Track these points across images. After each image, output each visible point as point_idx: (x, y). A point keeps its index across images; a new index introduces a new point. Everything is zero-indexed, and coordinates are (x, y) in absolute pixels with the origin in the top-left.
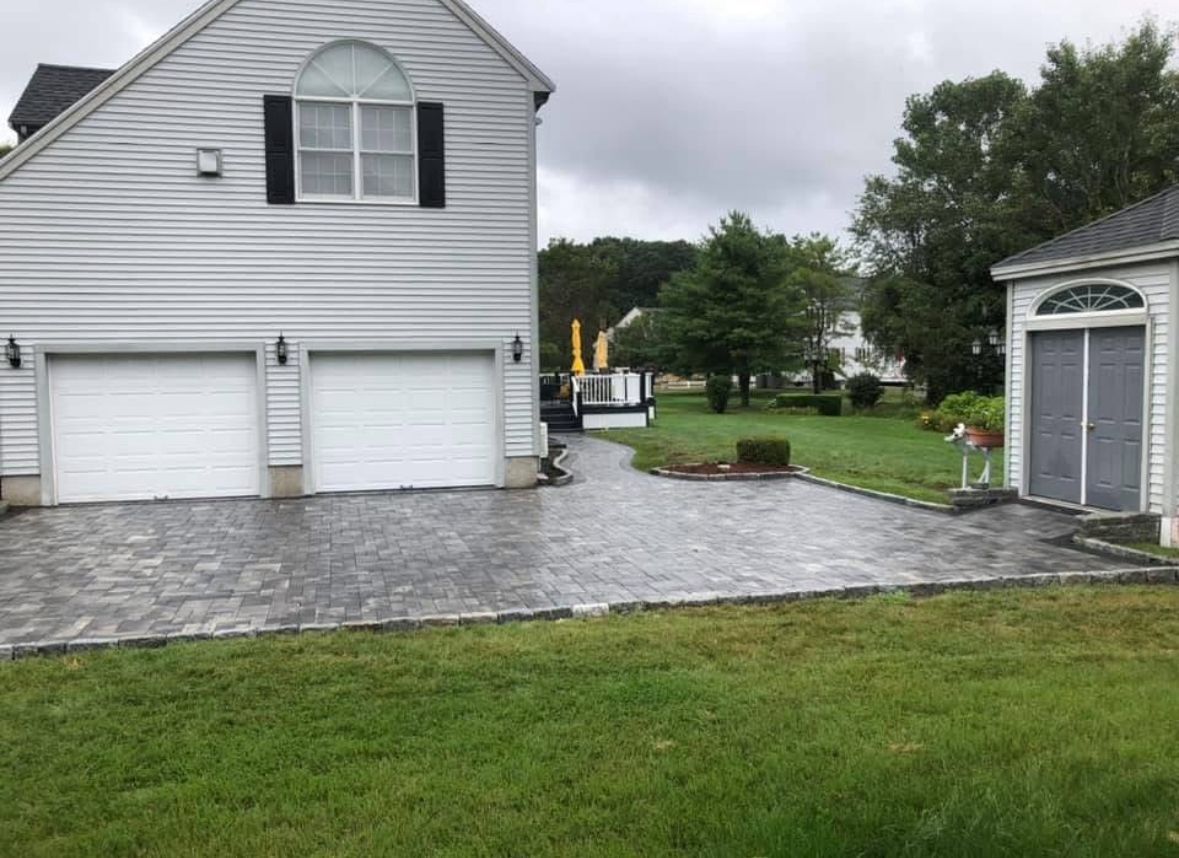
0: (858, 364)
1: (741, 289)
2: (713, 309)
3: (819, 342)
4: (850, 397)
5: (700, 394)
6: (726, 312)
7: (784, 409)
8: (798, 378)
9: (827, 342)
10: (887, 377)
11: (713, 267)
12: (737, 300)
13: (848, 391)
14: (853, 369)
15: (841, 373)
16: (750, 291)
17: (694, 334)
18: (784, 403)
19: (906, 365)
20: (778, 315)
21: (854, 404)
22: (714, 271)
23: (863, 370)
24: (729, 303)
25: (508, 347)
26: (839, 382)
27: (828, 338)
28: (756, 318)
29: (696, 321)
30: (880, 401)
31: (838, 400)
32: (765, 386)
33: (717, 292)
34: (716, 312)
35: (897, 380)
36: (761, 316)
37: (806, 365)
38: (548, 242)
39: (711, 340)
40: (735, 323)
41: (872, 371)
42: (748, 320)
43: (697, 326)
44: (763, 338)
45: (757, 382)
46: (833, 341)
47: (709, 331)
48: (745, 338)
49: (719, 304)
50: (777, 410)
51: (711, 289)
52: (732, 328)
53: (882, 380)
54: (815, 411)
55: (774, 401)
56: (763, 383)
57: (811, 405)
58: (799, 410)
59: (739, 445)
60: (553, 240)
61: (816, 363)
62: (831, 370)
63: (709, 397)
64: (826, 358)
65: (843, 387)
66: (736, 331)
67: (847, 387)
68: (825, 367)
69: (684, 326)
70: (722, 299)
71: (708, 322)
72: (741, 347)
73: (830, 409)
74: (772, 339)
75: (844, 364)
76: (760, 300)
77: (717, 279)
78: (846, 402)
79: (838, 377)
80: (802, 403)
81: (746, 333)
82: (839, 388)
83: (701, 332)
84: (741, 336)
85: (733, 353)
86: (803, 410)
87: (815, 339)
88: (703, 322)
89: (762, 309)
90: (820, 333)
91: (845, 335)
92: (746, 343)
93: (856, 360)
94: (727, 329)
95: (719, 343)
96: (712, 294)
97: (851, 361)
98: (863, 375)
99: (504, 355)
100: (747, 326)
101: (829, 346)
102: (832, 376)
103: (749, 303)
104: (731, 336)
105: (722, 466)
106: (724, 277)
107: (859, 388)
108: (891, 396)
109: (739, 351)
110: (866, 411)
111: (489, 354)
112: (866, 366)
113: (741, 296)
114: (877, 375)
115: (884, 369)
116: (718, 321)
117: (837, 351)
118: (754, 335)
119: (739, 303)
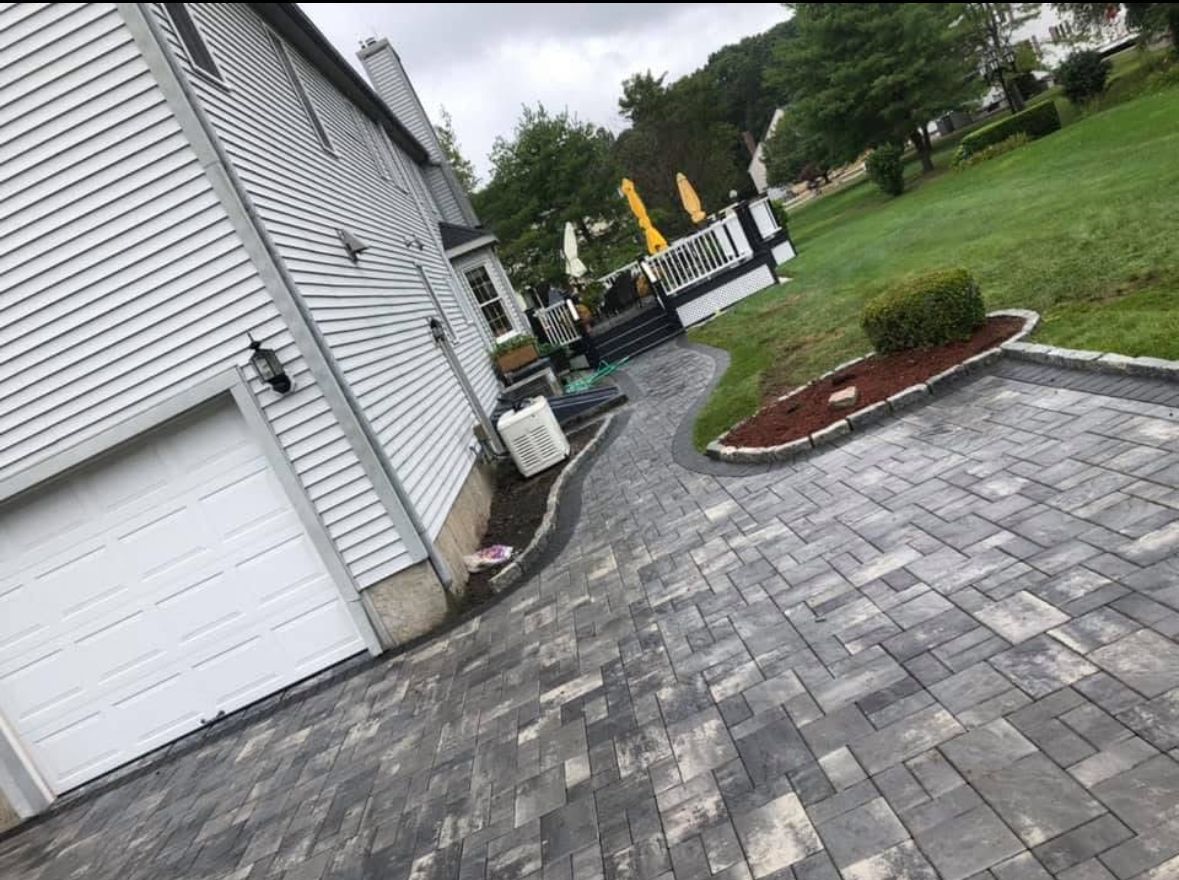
0: (1060, 46)
1: (862, 26)
2: (837, 69)
3: (997, 43)
4: (1066, 93)
5: (864, 182)
6: (855, 66)
7: (979, 154)
8: (987, 100)
9: (1007, 40)
10: (1107, 45)
11: (816, 17)
12: (863, 44)
13: (1060, 87)
14: (1056, 56)
15: (1044, 68)
16: (876, 22)
17: (826, 111)
18: (975, 146)
19: (1129, 15)
20: (925, 34)
21: (1074, 100)
22: (817, 23)
23: (1068, 50)
24: (855, 50)
25: (251, 373)
26: (1043, 81)
27: (1008, 32)
28: (896, 54)
29: (823, 95)
30: (1110, 78)
31: (1050, 106)
32: (951, 129)
33: (833, 48)
34: (842, 72)
35: (1124, 41)
36: (901, 49)
37: (988, 82)
38: (622, 89)
39: (851, 108)
40: (870, 75)
41: (1084, 46)
42: (886, 61)
43: (825, 101)
44: (917, 73)
45: (939, 130)
46: (1015, 33)
47: (843, 100)
48: (892, 87)
49: (843, 60)
50: (969, 161)
51: (825, 47)
52: (870, 81)
53: (1102, 51)
54: (1021, 136)
55: (960, 149)
56: (947, 126)
57: (1013, 132)
58: (997, 146)
59: (866, 324)
60: (625, 83)
61: (999, 71)
62: (1029, 71)
63: (875, 180)
64: (1011, 59)
65: (1051, 84)
66: (876, 82)
67: (1056, 81)
68: (1014, 70)
69: (809, 108)
70: (845, 50)
71: (838, 89)
72: (893, 100)
73: (1043, 124)
74: (928, 70)
75: (1041, 55)
76: (894, 29)
77: (828, 30)
78: (1062, 103)
79: (1039, 75)
80: (1000, 135)
81: (890, 79)
82: (1046, 88)
83: (832, 107)
84: (887, 88)
85: (885, 112)
86: (1005, 144)
87: (991, 42)
88: (830, 91)
89: (901, 38)
90: (993, 31)
91: (1027, 18)
92: (899, 92)
93: (1056, 42)
94: (865, 86)
95: (860, 109)
96: (828, 52)
97: (1050, 47)
98: (1072, 57)
99: (252, 393)
100: (889, 70)
101: (1013, 42)
102: (1032, 77)
103: (880, 38)
104: (873, 93)
105: (837, 397)
106: (836, 21)
107: (1073, 76)
108: (1124, 67)
109: (892, 107)
110: (1095, 103)
111: (221, 405)
112: (1071, 44)
113: (869, 35)
114: (1092, 47)
115: (1099, 35)
116: (850, 81)
117: (1027, 42)
118: (902, 76)
119: (868, 46)
